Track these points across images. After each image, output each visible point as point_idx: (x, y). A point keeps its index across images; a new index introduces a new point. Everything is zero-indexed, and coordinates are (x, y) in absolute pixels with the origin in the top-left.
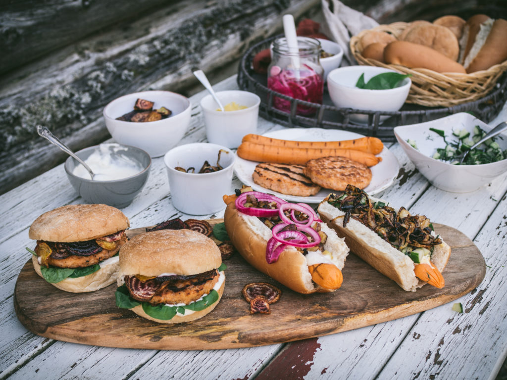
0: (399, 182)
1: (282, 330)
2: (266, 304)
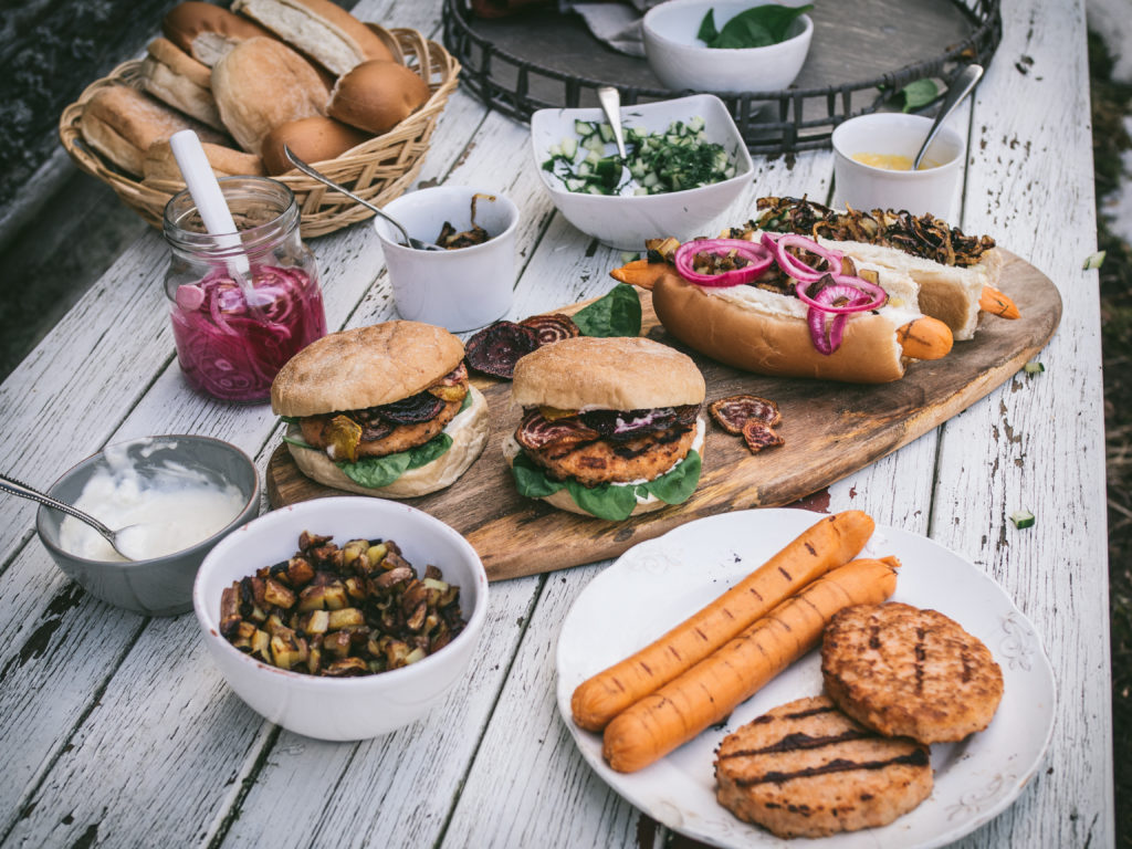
0: (785, 165)
1: (821, 466)
2: (768, 430)
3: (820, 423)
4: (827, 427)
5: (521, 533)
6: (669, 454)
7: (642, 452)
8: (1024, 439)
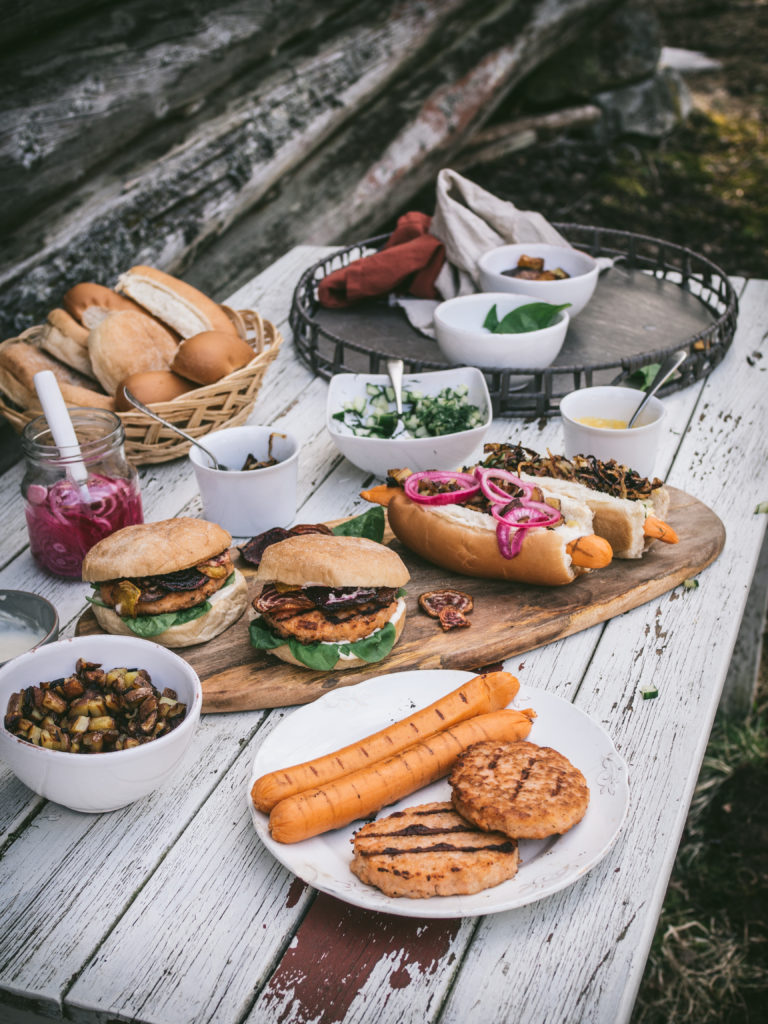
0: (537, 427)
1: (495, 643)
2: (459, 615)
3: (504, 612)
4: (508, 616)
5: (253, 677)
6: (367, 623)
7: (346, 620)
8: (668, 635)
